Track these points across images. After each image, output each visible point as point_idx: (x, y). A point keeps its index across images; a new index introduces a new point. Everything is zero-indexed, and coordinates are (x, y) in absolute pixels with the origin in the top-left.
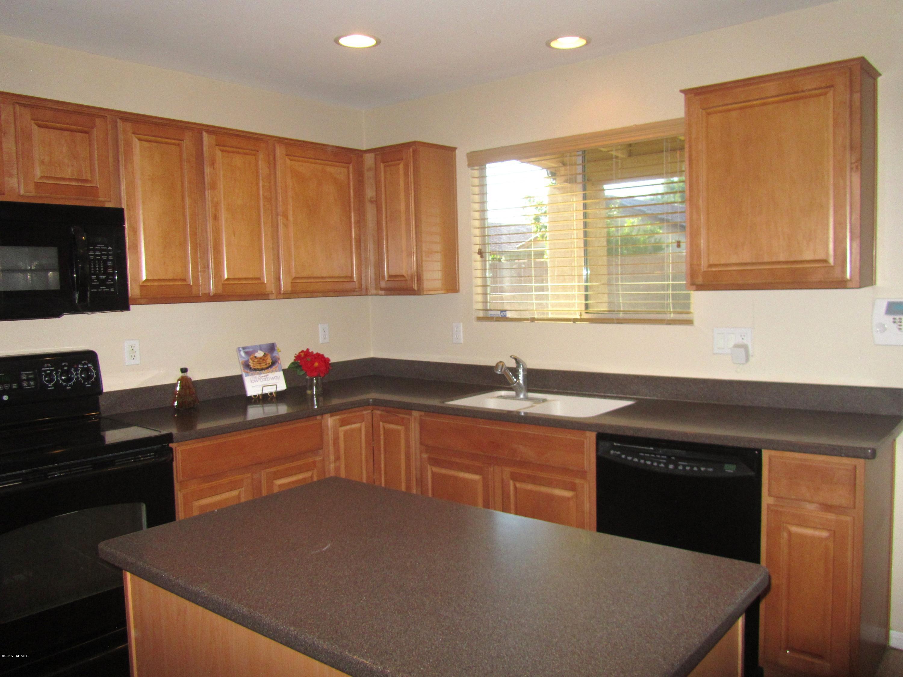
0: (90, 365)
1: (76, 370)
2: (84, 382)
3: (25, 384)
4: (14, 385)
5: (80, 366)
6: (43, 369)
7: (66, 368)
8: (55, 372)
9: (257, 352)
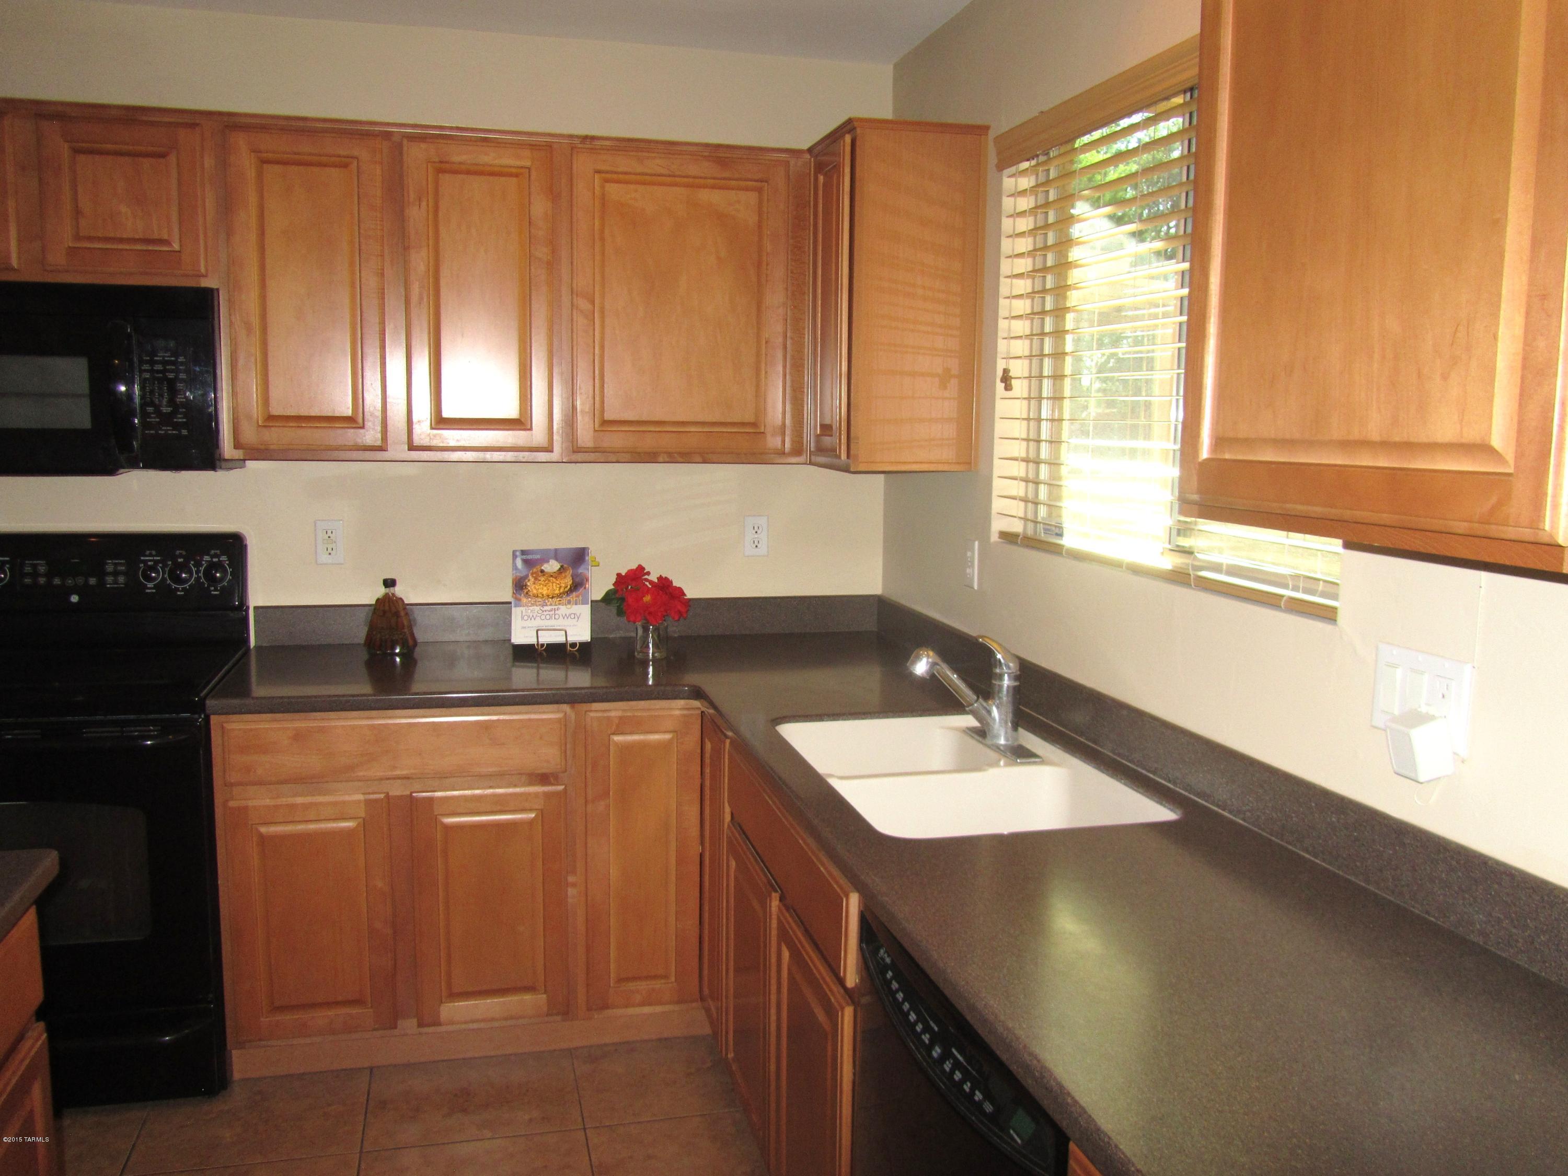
0: (224, 558)
1: (198, 564)
2: (209, 586)
3: (110, 579)
4: (91, 579)
5: (207, 558)
6: (142, 558)
7: (180, 560)
8: (160, 565)
9: (548, 562)
